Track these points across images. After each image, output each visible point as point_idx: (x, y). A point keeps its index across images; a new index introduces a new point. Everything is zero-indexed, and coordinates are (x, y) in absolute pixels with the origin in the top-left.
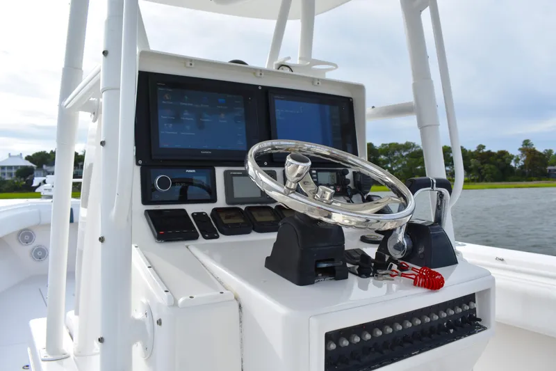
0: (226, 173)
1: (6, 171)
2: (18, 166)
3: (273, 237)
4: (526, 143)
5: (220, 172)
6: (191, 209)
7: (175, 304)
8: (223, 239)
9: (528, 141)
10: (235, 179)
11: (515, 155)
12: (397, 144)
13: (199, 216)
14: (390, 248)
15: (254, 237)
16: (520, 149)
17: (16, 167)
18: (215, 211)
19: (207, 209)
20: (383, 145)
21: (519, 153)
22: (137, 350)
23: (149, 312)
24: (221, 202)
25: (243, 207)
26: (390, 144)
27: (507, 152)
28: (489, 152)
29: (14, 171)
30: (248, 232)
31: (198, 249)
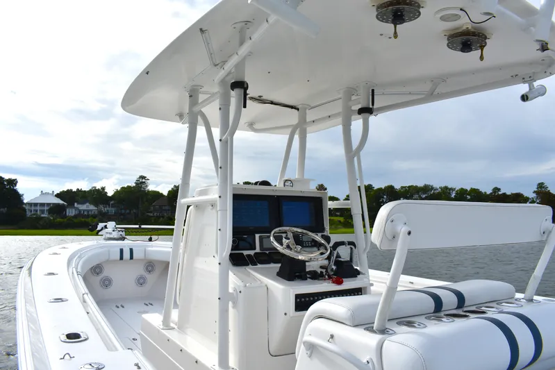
0: (260, 236)
1: (38, 208)
2: (50, 204)
3: (279, 265)
4: (541, 185)
5: (257, 236)
6: (246, 253)
7: (246, 286)
8: (259, 266)
9: (542, 184)
10: (264, 239)
11: (530, 197)
12: (417, 186)
13: (249, 256)
14: (329, 270)
15: (272, 265)
16: (534, 192)
17: (48, 204)
18: (256, 253)
19: (252, 253)
20: (402, 187)
21: (535, 195)
22: (230, 304)
23: (235, 290)
24: (258, 250)
25: (267, 252)
26: (409, 187)
27: (522, 194)
28: (504, 194)
29: (46, 208)
30: (269, 263)
31: (250, 269)
